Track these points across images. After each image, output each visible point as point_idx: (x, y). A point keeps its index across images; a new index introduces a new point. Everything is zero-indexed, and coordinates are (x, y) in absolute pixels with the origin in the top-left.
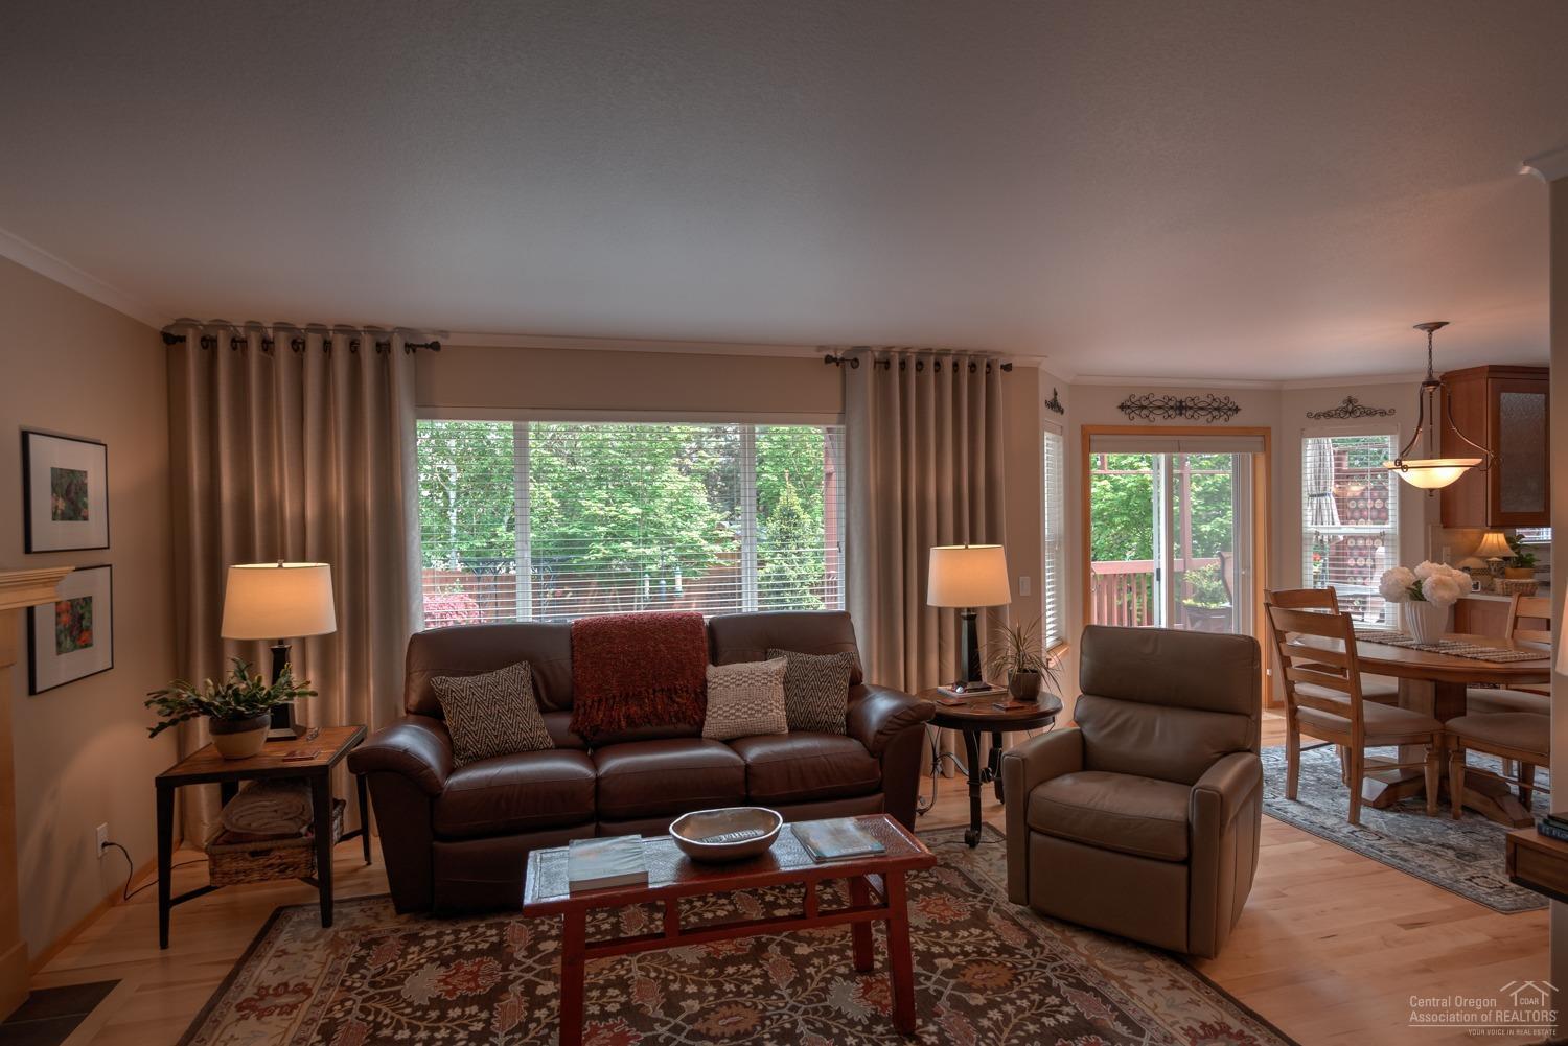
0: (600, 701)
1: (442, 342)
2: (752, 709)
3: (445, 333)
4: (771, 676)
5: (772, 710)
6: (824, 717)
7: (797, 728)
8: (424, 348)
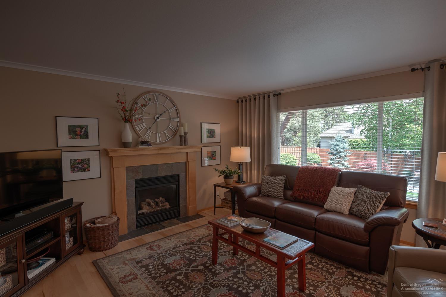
0: (299, 190)
1: (281, 92)
2: (336, 203)
3: (282, 90)
4: (347, 194)
5: (342, 205)
6: (363, 213)
7: (352, 214)
8: (278, 95)
